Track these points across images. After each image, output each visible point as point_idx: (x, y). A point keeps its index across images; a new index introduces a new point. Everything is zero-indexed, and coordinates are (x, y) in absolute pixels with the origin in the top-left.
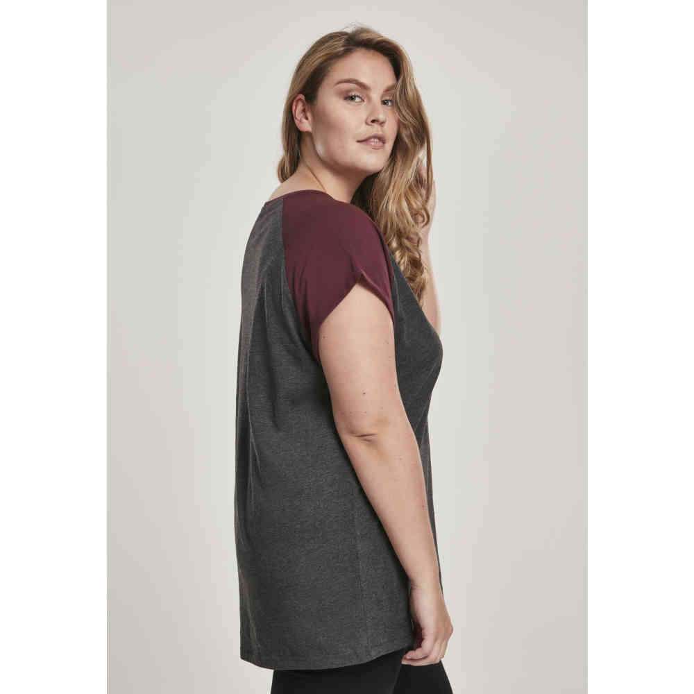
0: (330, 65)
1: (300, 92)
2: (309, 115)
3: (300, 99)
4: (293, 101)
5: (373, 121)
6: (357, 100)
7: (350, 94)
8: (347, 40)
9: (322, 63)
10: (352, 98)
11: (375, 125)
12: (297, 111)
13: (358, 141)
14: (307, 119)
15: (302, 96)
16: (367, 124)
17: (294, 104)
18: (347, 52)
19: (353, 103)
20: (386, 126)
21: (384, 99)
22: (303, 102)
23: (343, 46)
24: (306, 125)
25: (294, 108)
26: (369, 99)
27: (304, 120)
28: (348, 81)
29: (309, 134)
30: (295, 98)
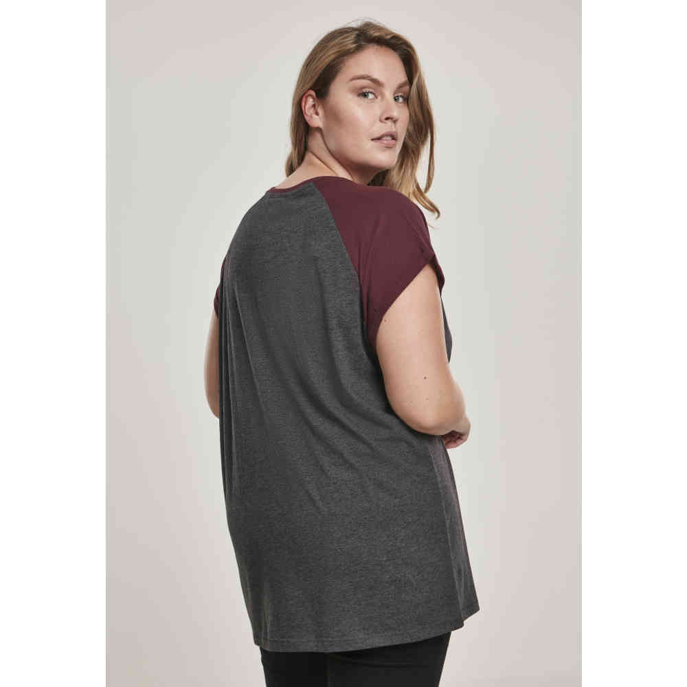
0: (342, 62)
1: (311, 88)
2: (320, 111)
3: (311, 95)
4: (302, 97)
5: (387, 119)
6: (371, 96)
7: (364, 90)
8: (358, 36)
9: (334, 60)
10: (365, 95)
11: (389, 123)
12: (307, 107)
13: (373, 140)
14: (317, 114)
15: (313, 93)
16: (381, 121)
17: (304, 99)
18: (359, 48)
19: (366, 99)
20: (399, 123)
21: (396, 95)
22: (313, 98)
23: (354, 43)
24: (317, 121)
25: (303, 104)
26: (383, 96)
27: (315, 116)
28: (363, 77)
29: (319, 129)
30: (304, 94)
